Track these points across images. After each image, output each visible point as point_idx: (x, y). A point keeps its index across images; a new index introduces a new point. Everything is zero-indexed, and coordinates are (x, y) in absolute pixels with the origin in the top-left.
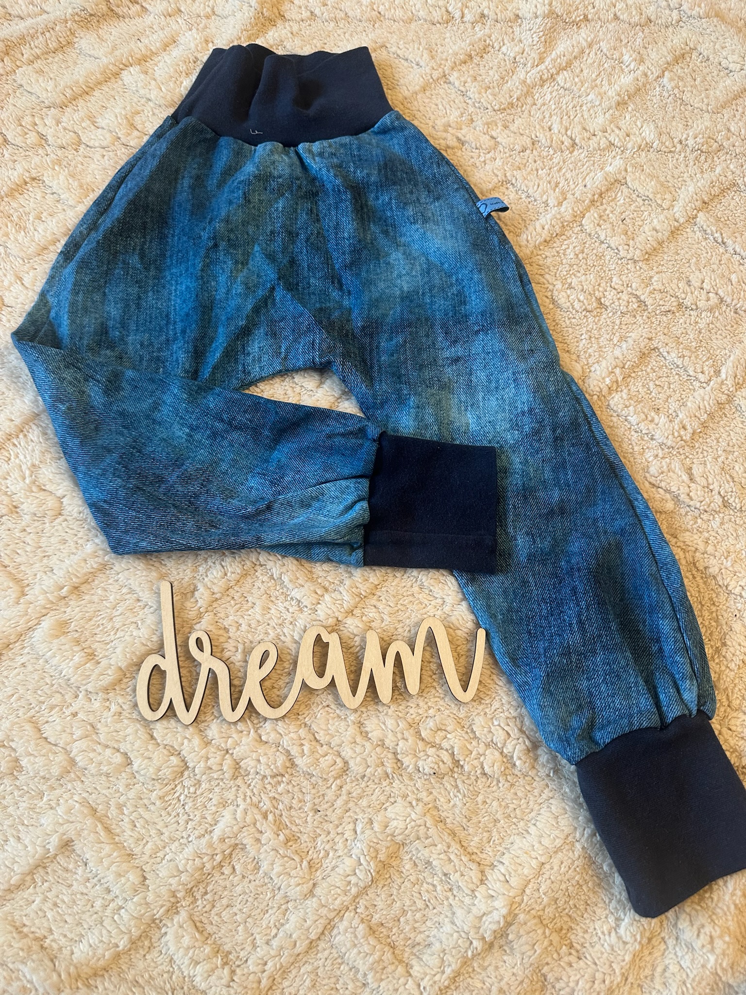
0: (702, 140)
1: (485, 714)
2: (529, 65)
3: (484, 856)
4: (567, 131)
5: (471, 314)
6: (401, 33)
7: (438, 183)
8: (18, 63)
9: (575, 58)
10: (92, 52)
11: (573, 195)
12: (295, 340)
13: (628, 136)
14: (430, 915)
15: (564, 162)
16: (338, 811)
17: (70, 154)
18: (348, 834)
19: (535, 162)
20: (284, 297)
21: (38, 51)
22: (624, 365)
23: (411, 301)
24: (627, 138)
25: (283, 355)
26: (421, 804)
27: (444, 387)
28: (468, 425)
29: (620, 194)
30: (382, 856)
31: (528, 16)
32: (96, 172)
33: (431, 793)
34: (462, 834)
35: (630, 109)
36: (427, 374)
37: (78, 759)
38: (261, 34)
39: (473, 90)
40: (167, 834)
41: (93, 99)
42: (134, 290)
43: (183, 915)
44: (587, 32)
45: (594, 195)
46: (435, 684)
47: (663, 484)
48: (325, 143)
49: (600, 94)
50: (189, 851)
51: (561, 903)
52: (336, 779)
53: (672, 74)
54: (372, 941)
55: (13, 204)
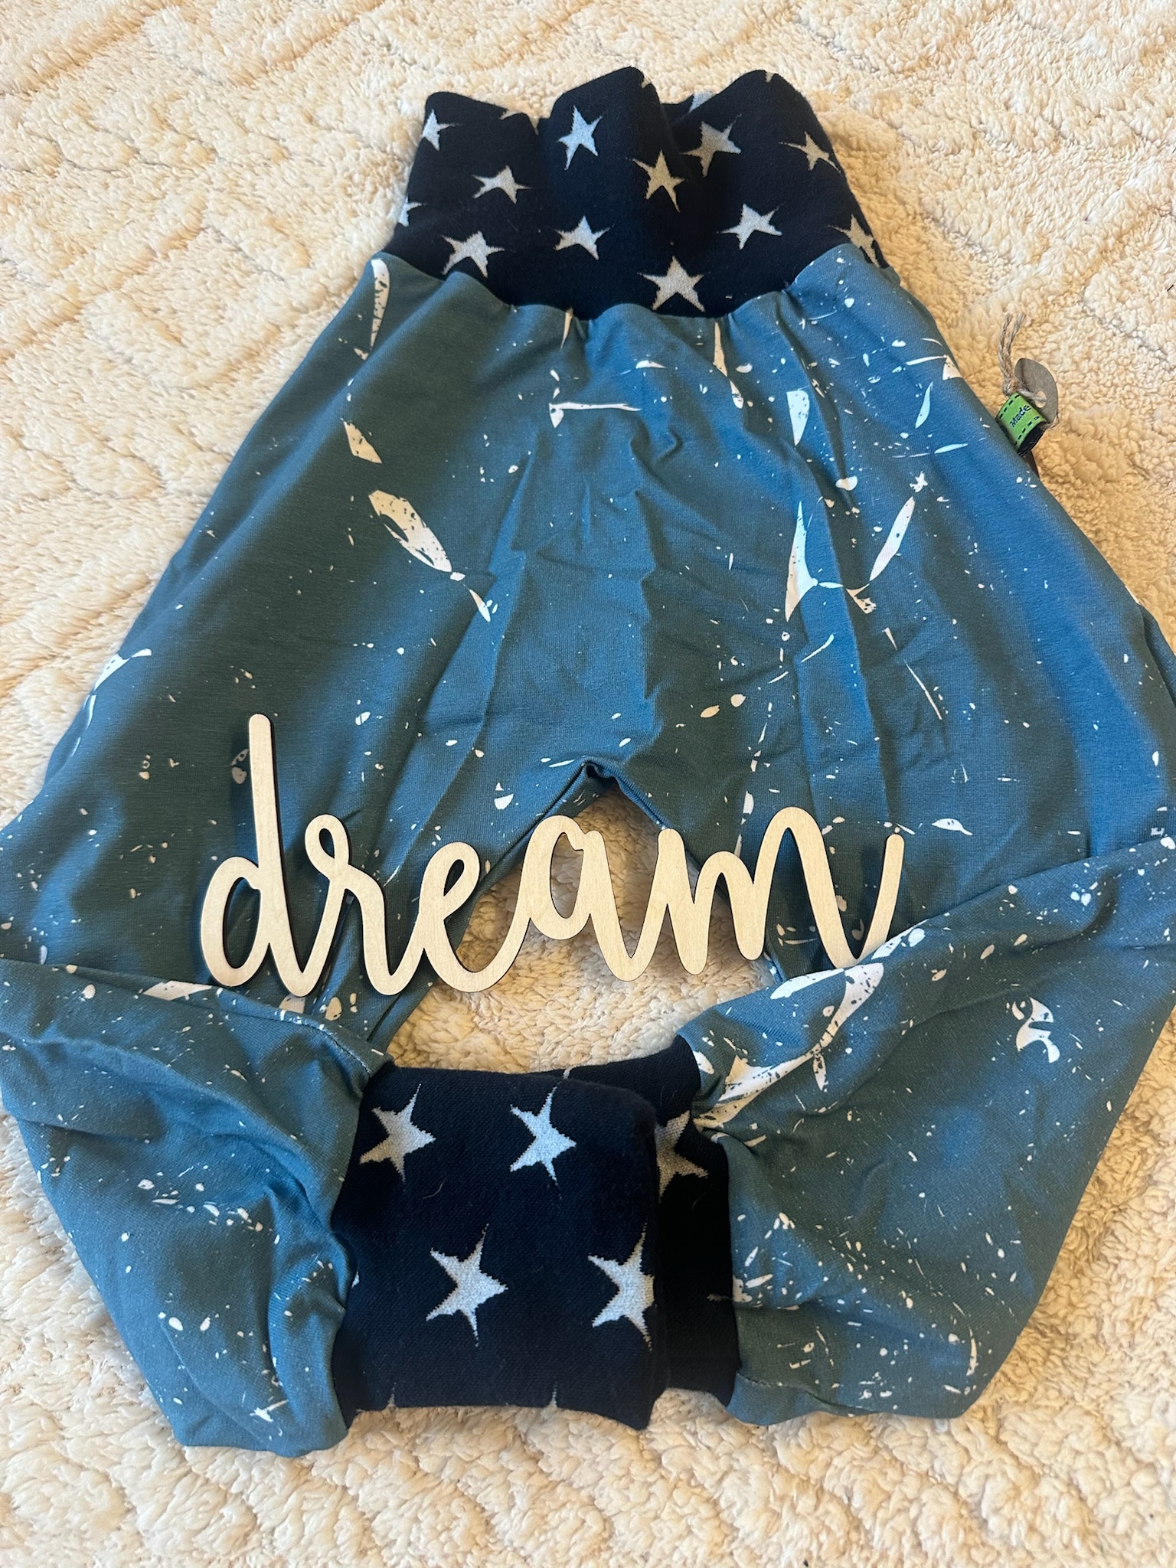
4: (1042, 107)
11: (1063, 238)
15: (1040, 172)
17: (40, 182)
19: (980, 173)
24: (1169, 121)
29: (1159, 234)
35: (1168, 62)
39: (846, 32)
41: (88, 75)
45: (1105, 238)
49: (1105, 33)
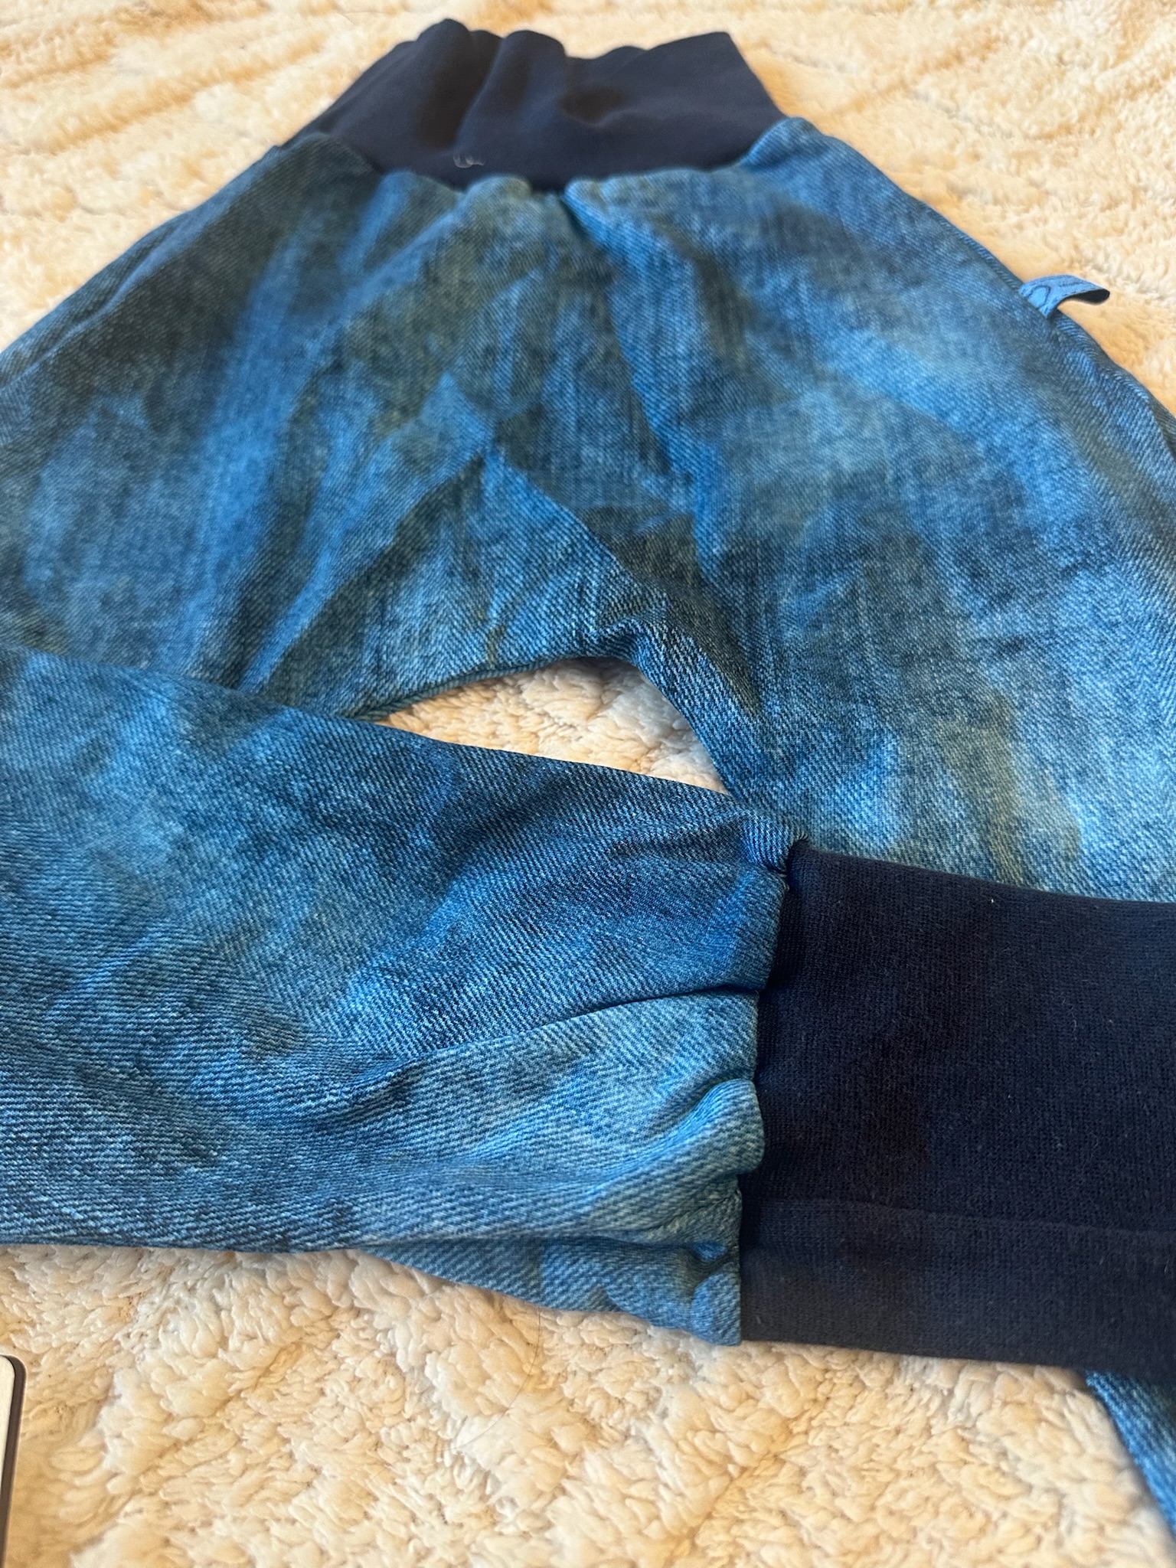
2: (1096, 64)
12: (531, 587)
20: (507, 481)
25: (492, 626)
27: (982, 717)
28: (1073, 834)
36: (927, 679)
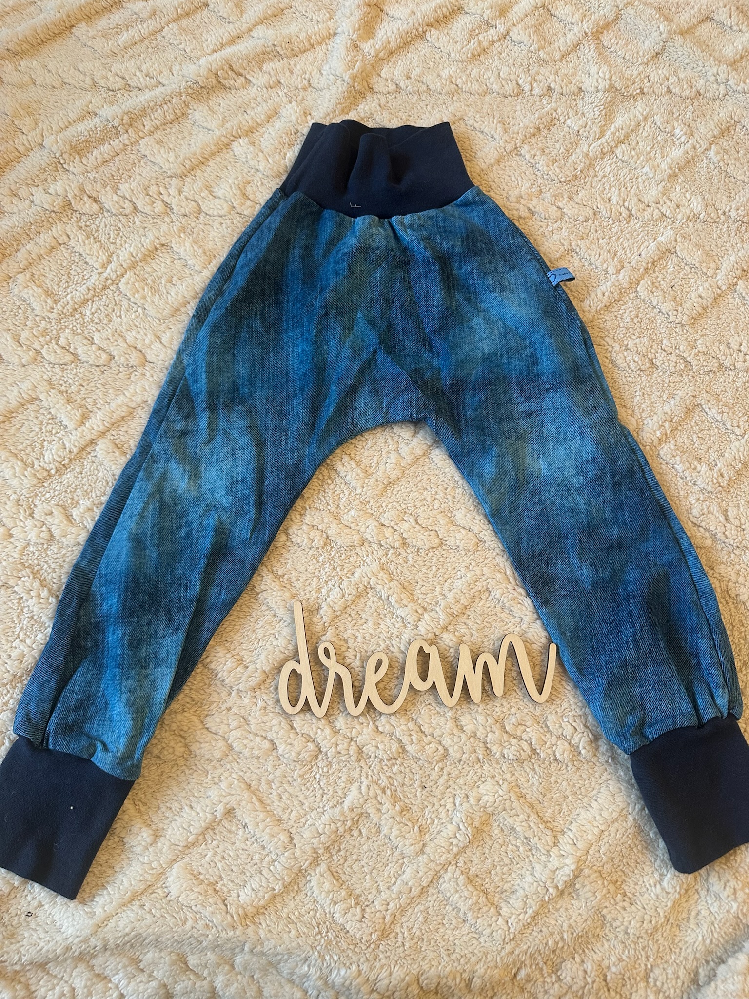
0: (742, 213)
1: (556, 712)
2: (591, 138)
3: (556, 824)
4: (624, 202)
5: (542, 374)
6: (477, 106)
7: (513, 253)
8: (141, 134)
9: (632, 131)
10: (205, 124)
11: (630, 263)
12: (395, 397)
13: (678, 207)
14: (515, 869)
15: (622, 232)
16: (441, 788)
17: (192, 222)
18: (449, 806)
19: (596, 231)
20: (385, 359)
21: (158, 123)
22: (672, 419)
23: (491, 362)
24: (678, 210)
25: (384, 410)
26: (506, 783)
27: (520, 437)
28: (540, 470)
29: (670, 262)
30: (477, 823)
31: (591, 90)
32: (216, 239)
33: (514, 774)
34: (539, 807)
35: (680, 181)
36: (506, 426)
37: (234, 745)
38: (353, 107)
39: (542, 163)
40: (307, 804)
41: (209, 169)
42: (259, 351)
43: (323, 867)
44: (643, 105)
45: (647, 264)
46: (515, 688)
47: (703, 524)
48: (415, 216)
49: (654, 167)
50: (325, 818)
51: (616, 861)
52: (438, 762)
53: (718, 147)
54: (470, 888)
55: (148, 269)
